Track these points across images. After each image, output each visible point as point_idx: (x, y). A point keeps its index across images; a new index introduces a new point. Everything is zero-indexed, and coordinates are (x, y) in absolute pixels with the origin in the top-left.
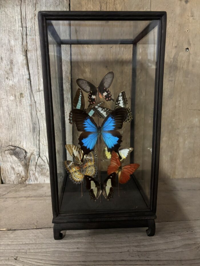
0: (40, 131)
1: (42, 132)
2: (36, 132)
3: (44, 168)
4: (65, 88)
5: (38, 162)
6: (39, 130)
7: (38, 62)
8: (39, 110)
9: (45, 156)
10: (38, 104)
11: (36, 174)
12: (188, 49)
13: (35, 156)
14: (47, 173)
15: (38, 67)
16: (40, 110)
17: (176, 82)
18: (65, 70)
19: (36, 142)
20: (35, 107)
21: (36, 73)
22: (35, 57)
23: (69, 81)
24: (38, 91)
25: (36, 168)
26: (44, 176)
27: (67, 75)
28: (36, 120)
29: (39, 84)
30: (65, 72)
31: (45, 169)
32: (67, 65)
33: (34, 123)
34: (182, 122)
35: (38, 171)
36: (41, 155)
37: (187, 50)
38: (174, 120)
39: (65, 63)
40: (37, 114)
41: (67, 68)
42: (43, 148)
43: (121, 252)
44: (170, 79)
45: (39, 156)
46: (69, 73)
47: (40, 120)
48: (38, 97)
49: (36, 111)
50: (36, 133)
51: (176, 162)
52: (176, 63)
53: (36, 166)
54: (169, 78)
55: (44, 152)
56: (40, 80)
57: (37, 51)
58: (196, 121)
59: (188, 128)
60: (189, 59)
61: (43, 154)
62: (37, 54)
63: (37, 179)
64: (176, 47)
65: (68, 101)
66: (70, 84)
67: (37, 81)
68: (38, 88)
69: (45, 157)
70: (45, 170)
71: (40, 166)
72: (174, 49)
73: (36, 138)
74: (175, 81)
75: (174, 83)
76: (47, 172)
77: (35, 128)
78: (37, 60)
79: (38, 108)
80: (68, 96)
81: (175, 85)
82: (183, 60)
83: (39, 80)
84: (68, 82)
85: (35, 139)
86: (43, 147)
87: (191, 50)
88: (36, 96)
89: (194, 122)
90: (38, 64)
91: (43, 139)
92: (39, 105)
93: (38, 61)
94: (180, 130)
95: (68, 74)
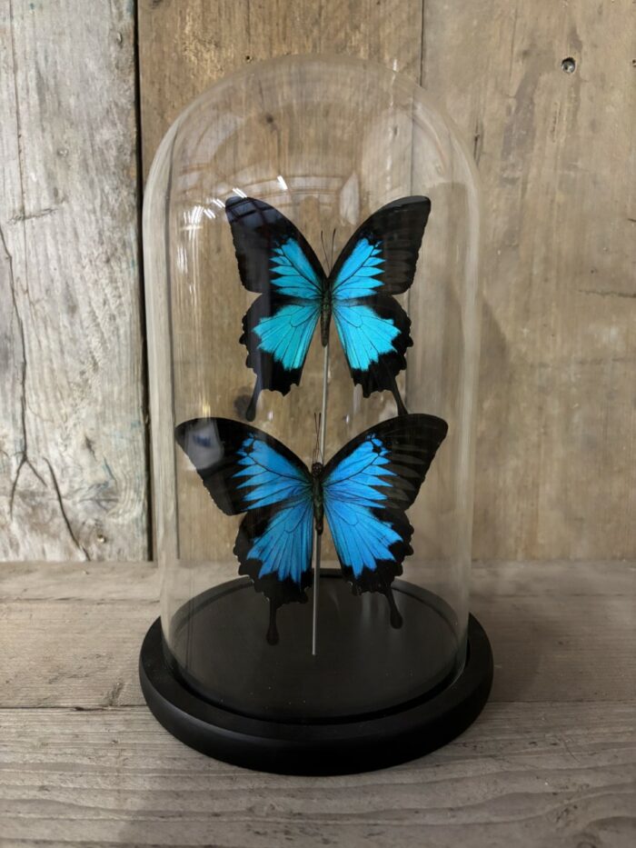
0: (25, 363)
1: (32, 368)
2: (12, 368)
3: (40, 504)
4: (117, 205)
5: (19, 482)
6: (22, 360)
7: (18, 113)
8: (22, 289)
9: (44, 459)
10: (19, 266)
11: (14, 527)
12: (570, 61)
13: (9, 459)
14: (51, 523)
15: (19, 128)
16: (25, 289)
17: (529, 186)
18: (117, 141)
19: (13, 405)
20: (8, 276)
21: (14, 150)
22: (9, 95)
23: (132, 181)
24: (18, 219)
25: (11, 504)
26: (42, 534)
27: (125, 157)
28: (11, 322)
29: (23, 193)
30: (114, 149)
31: (47, 509)
32: (124, 122)
33: (6, 337)
34: (559, 339)
35: (19, 516)
36: (30, 454)
37: (570, 67)
38: (525, 331)
39: (116, 116)
40: (17, 303)
41: (124, 135)
42: (37, 430)
43: (216, 815)
44: (505, 175)
45: (25, 459)
46: (129, 153)
47: (27, 325)
48: (18, 238)
49: (13, 290)
50: (12, 372)
51: (537, 497)
52: (529, 115)
53: (12, 495)
54: (503, 170)
55: (41, 445)
56: (27, 177)
57: (15, 71)
58: (611, 335)
59: (582, 363)
60: (577, 100)
61: (39, 452)
62: (16, 84)
63: (18, 545)
64: (526, 54)
65: (125, 254)
66: (133, 191)
67: (17, 182)
68: (17, 206)
69: (46, 465)
70: (45, 512)
71: (28, 495)
72: (520, 63)
73: (13, 390)
74: (525, 184)
75: (524, 190)
76: (51, 519)
77: (9, 355)
78: (15, 105)
79: (18, 279)
80: (126, 237)
81: (527, 196)
82: (556, 104)
83: (21, 178)
84: (127, 186)
85: (9, 395)
86: (36, 426)
87: (584, 65)
88: (13, 234)
89: (605, 339)
90: (18, 119)
91: (36, 394)
92: (24, 270)
93: (20, 108)
94: (550, 369)
95: (128, 157)
